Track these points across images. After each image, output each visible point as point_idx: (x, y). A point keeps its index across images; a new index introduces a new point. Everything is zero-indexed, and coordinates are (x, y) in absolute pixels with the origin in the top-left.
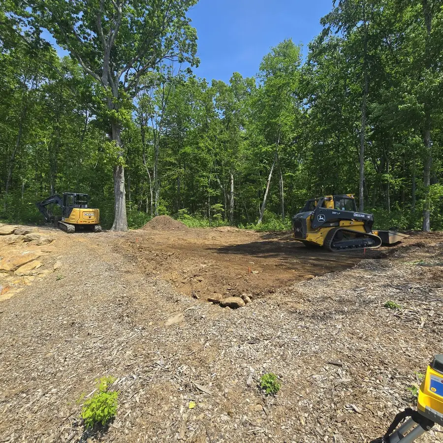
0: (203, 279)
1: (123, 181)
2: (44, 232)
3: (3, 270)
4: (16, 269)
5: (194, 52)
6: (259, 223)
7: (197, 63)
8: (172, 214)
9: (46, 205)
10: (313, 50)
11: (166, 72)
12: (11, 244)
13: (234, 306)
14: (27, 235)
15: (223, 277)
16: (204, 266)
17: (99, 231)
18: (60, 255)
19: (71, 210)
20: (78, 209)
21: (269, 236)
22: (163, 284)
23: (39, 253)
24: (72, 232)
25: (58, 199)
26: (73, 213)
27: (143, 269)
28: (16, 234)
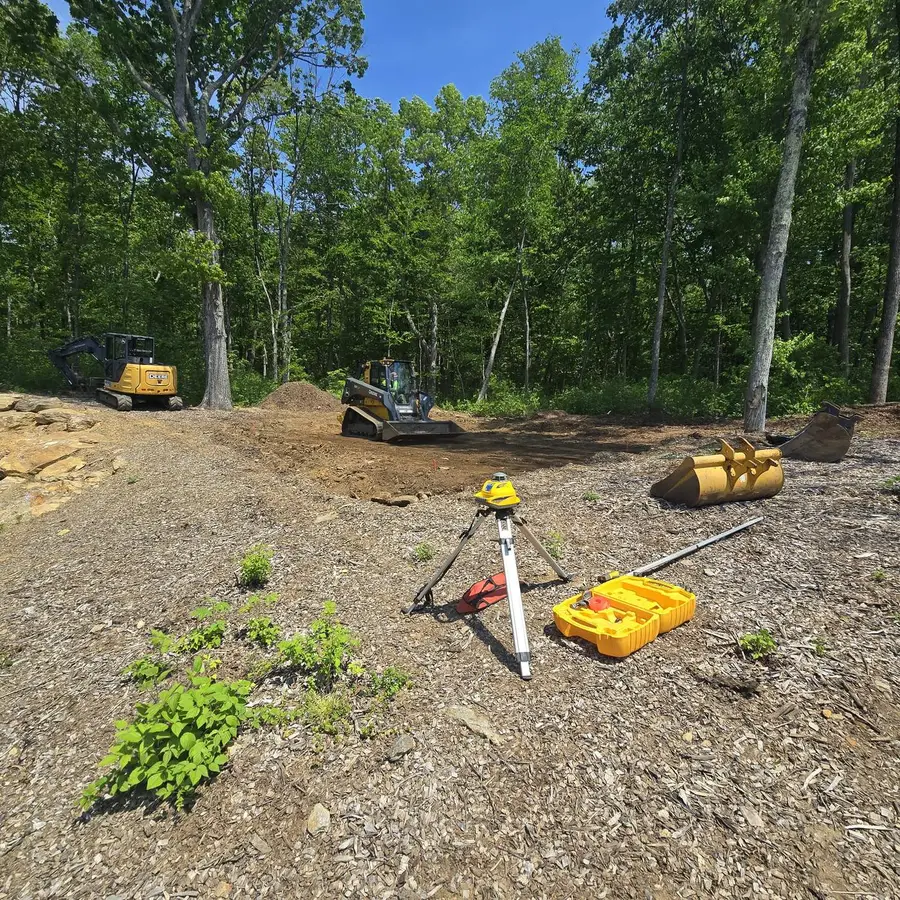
0: (366, 476)
1: (220, 314)
2: (73, 409)
3: (16, 471)
4: (38, 472)
5: (356, 42)
6: (480, 400)
7: (361, 68)
8: (316, 380)
9: (69, 356)
10: (598, 60)
11: (301, 87)
12: (14, 428)
13: (404, 504)
14: (41, 412)
15: (395, 475)
16: (370, 462)
17: (177, 408)
18: (117, 448)
19: (122, 367)
20: (137, 366)
21: (496, 424)
22: (306, 482)
23: (76, 444)
24: (126, 409)
25: (93, 345)
26: (126, 373)
27: (273, 467)
28: (18, 411)
